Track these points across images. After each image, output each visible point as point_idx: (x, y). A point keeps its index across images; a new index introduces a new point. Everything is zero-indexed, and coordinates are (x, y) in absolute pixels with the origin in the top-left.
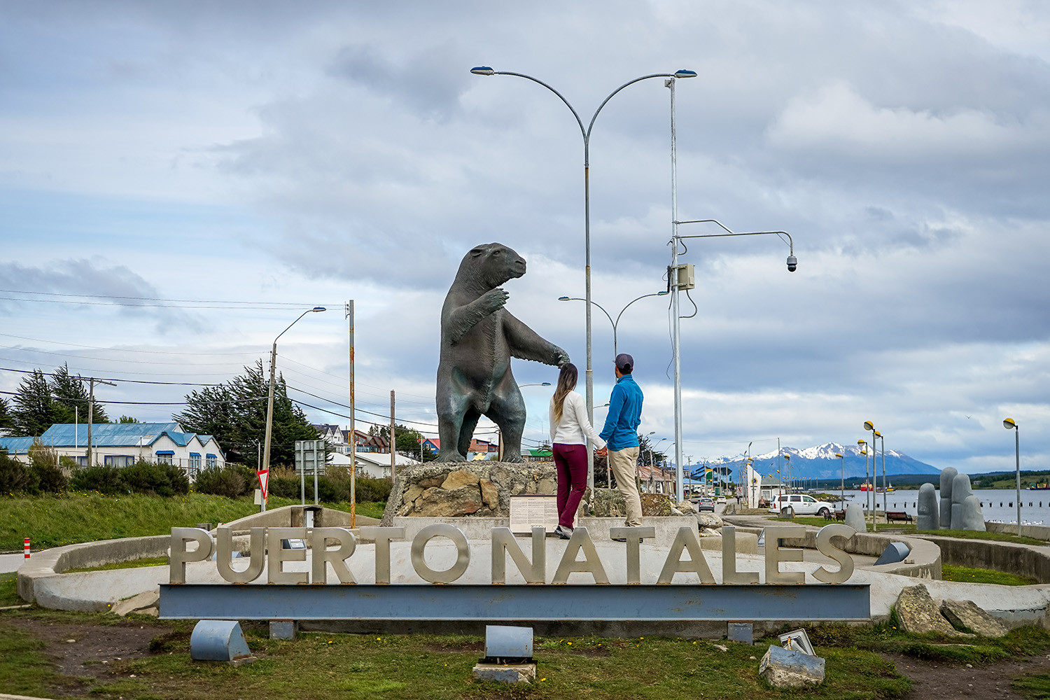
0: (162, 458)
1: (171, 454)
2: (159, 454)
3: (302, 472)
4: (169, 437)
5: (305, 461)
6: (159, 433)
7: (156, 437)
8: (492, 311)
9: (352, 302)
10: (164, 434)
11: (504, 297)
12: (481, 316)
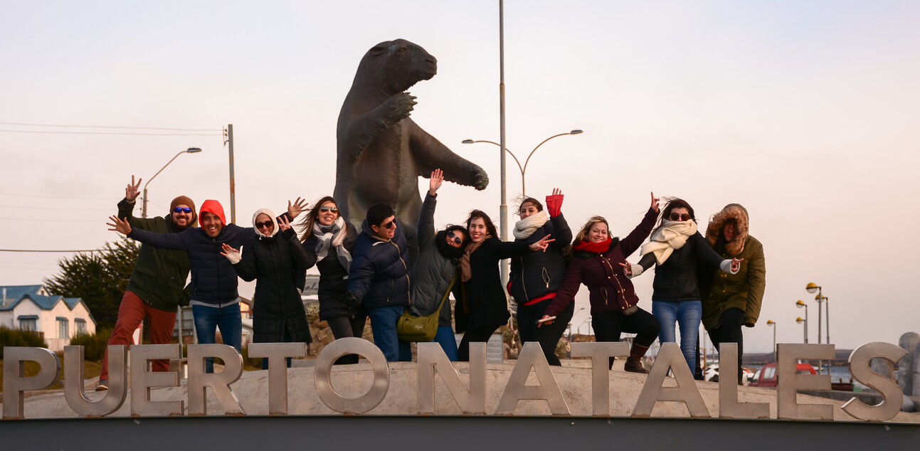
0: (26, 324)
1: (34, 319)
2: (21, 319)
3: (180, 331)
4: (32, 300)
5: (183, 320)
6: (21, 296)
7: (18, 300)
8: (398, 119)
9: (230, 126)
10: (26, 297)
11: (410, 103)
12: (384, 126)
